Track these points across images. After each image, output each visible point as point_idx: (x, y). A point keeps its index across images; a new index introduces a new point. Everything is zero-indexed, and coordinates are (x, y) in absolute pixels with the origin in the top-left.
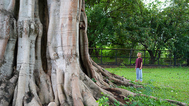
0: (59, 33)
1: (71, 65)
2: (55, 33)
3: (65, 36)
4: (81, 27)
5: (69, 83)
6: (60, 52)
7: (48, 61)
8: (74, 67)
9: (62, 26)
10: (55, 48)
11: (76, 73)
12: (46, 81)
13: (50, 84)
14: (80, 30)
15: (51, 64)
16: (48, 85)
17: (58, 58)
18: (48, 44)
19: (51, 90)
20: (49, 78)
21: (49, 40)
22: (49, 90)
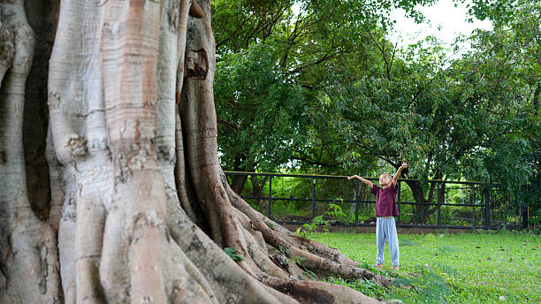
0: (95, 62)
1: (132, 183)
2: (77, 63)
3: (116, 69)
4: (192, 67)
5: (122, 254)
6: (95, 135)
7: (54, 174)
8: (147, 188)
9: (107, 32)
10: (77, 119)
11: (152, 215)
12: (38, 248)
13: (51, 260)
14: (191, 81)
15: (62, 182)
16: (42, 265)
17: (85, 155)
18: (51, 101)
19: (51, 285)
20: (49, 236)
21: (52, 87)
22: (43, 285)
